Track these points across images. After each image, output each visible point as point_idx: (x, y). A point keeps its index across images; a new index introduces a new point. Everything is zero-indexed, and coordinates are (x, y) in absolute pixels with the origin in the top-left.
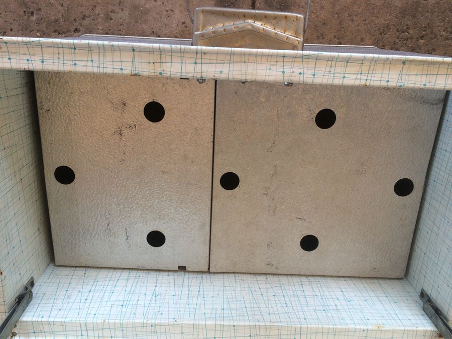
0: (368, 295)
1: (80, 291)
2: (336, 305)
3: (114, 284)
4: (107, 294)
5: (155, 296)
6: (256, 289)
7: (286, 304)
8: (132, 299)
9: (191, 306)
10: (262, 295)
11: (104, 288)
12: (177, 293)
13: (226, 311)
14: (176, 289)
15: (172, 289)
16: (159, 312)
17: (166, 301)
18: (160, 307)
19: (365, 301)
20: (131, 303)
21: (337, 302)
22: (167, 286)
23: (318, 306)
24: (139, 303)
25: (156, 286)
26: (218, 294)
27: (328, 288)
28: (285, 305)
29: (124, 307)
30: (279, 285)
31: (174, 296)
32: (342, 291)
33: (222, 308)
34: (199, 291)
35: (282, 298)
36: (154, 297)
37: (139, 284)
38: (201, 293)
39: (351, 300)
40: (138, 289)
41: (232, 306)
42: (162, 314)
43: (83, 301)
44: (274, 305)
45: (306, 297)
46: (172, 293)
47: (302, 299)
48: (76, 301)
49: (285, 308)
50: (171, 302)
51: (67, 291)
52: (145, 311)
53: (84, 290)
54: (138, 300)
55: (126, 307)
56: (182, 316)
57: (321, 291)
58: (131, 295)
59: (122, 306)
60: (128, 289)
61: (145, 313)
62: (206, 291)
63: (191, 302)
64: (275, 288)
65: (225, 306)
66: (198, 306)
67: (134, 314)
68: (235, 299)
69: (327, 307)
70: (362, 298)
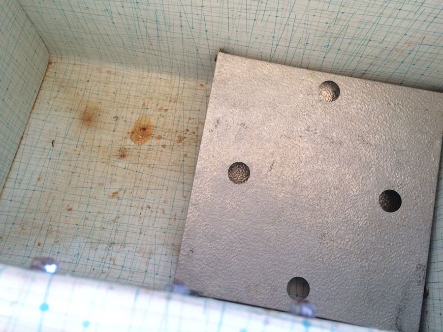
0: (84, 14)
1: (414, 65)
2: (123, 7)
3: (371, 67)
4: (384, 57)
5: (328, 46)
6: (212, 39)
7: (181, 16)
8: (356, 46)
9: (290, 28)
10: (206, 31)
11: (385, 64)
12: (303, 47)
13: (253, 16)
14: (302, 51)
15: (307, 52)
16: (329, 27)
17: (318, 38)
18: (326, 32)
19: (88, 8)
20: (358, 42)
21: (121, 10)
22: (312, 55)
23: (144, 9)
24: (349, 41)
25: (324, 57)
26: (256, 38)
27: (129, 29)
28: (183, 15)
29: (369, 39)
30: (184, 39)
31: (307, 43)
32: (113, 23)
33: (255, 21)
34: (277, 45)
35: (184, 23)
36: (330, 45)
37: (344, 62)
38: (275, 43)
39: (105, 11)
40: (346, 58)
41: (243, 22)
42: (327, 23)
43: (414, 53)
44: (195, 17)
45: (156, 21)
46: (308, 47)
47: (161, 19)
48: (421, 54)
49: (182, 11)
50: (312, 37)
51: (428, 67)
52: (345, 30)
53: (409, 65)
54: (350, 44)
55: (365, 38)
56: (304, 18)
57: (137, 27)
58: (356, 52)
59: (370, 40)
60: (358, 58)
61: (346, 27)
62: (270, 44)
63: (290, 34)
64: (189, 37)
65: (251, 23)
66: (283, 26)
67: (359, 28)
68: (239, 30)
69: (133, 7)
70: (91, 12)
